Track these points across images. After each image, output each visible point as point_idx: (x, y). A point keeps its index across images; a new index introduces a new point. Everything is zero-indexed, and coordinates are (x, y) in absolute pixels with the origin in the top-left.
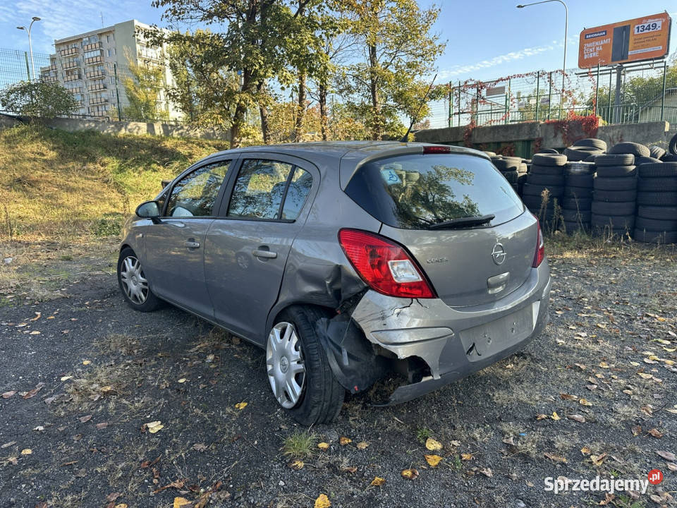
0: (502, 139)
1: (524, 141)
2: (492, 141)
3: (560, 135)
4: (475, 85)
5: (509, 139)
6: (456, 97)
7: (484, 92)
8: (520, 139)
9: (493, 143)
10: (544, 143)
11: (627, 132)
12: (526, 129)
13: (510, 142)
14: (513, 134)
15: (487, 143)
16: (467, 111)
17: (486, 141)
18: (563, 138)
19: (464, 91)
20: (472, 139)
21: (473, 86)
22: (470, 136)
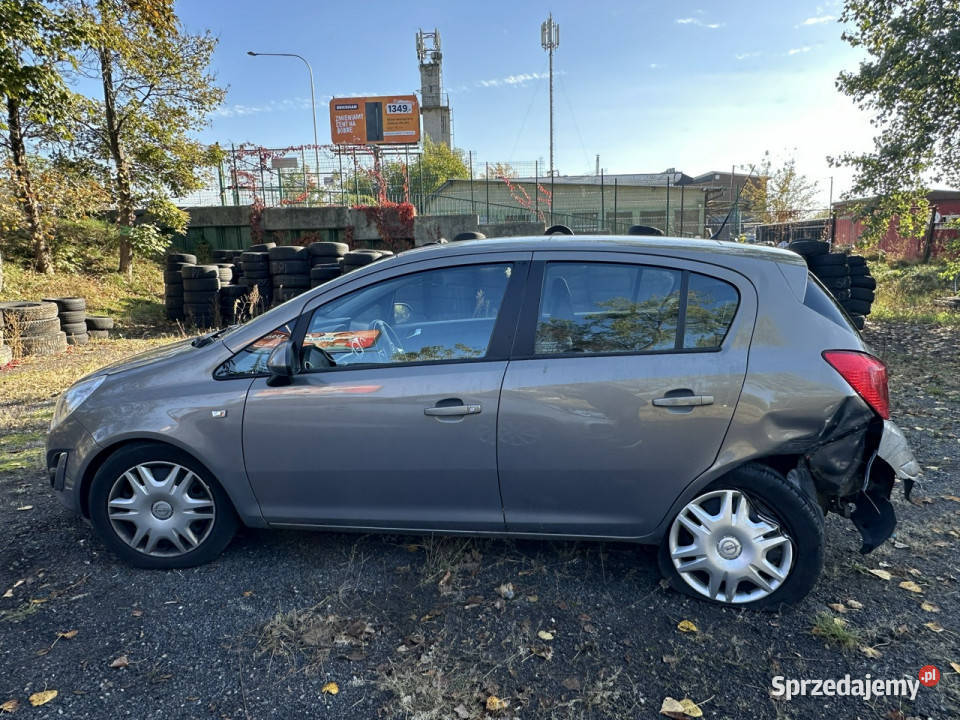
0: (303, 226)
1: (330, 230)
2: (289, 227)
3: (374, 224)
4: (256, 151)
5: (311, 227)
6: (228, 165)
7: (269, 163)
8: (326, 226)
9: (292, 231)
10: (356, 232)
11: (443, 224)
12: (332, 215)
13: (313, 230)
14: (317, 219)
15: (283, 231)
16: (247, 185)
17: (281, 228)
18: (377, 227)
19: (240, 158)
20: (262, 223)
21: (252, 153)
22: (259, 219)
